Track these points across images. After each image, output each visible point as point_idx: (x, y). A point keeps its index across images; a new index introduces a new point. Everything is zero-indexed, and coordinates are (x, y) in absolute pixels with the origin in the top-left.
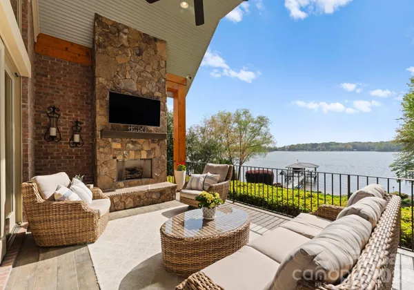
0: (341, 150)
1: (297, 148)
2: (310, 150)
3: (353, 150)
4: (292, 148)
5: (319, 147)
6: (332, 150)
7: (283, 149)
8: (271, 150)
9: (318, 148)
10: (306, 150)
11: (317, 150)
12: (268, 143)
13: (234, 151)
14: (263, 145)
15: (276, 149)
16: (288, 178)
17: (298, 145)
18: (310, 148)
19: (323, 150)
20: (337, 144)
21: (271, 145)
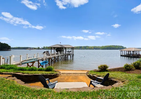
2: (79, 49)
6: (87, 49)
9: (82, 48)
10: (77, 49)
18: (79, 48)
19: (84, 49)
20: (89, 47)
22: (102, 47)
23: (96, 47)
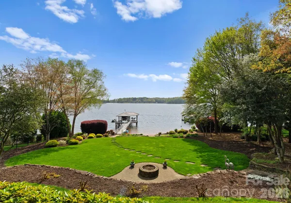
0: (149, 102)
1: (123, 100)
2: (131, 102)
3: (155, 103)
4: (120, 101)
5: (137, 100)
6: (144, 103)
7: (114, 101)
8: (104, 102)
10: (129, 102)
11: (136, 103)
12: (102, 95)
13: (67, 102)
14: (98, 98)
15: (108, 102)
16: (118, 125)
17: (124, 99)
20: (148, 98)
21: (105, 98)
22: (169, 98)
23: (159, 98)
